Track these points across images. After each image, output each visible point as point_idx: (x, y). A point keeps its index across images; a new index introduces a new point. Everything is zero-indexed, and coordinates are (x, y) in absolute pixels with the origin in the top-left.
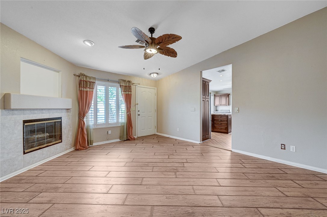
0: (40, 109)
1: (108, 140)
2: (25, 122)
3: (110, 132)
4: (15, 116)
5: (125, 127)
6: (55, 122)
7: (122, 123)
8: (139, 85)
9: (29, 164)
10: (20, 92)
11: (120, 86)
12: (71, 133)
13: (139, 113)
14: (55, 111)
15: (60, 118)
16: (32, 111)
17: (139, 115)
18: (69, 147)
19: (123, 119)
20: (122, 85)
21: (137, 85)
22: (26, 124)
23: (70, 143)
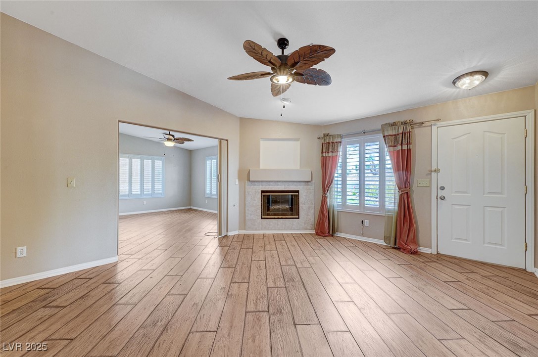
0: (275, 182)
1: (363, 235)
2: (263, 192)
3: (367, 223)
4: (255, 187)
5: (394, 220)
6: (292, 195)
7: (389, 211)
8: (439, 124)
9: (265, 229)
10: (259, 168)
11: (384, 137)
12: (312, 211)
13: (441, 193)
14: (291, 183)
15: (298, 192)
16: (268, 183)
17: (443, 198)
18: (309, 227)
19: (391, 204)
20: (386, 134)
21: (435, 125)
22: (263, 194)
23: (311, 223)
